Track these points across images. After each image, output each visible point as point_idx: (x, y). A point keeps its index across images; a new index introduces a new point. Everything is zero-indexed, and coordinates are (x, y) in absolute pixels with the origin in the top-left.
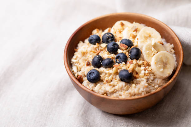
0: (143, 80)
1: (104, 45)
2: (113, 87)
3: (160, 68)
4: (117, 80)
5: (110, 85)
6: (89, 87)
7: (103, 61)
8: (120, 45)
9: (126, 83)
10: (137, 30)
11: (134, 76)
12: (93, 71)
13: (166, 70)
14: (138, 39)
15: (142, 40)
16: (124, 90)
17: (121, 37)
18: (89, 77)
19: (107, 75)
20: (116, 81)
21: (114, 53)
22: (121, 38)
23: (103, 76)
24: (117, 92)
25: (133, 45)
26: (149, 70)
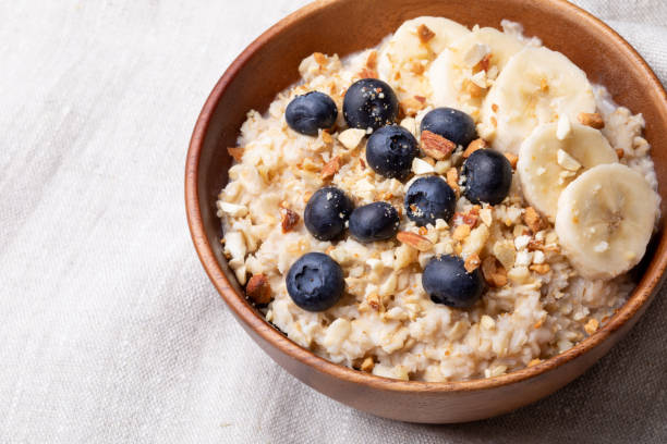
0: (526, 296)
1: (352, 137)
2: (399, 328)
3: (595, 238)
4: (415, 297)
5: (388, 321)
6: (299, 327)
7: (353, 216)
8: (423, 139)
9: (455, 311)
10: (491, 60)
11: (487, 277)
12: (313, 263)
13: (619, 245)
14: (495, 108)
15: (516, 113)
16: (445, 338)
17: (421, 95)
18: (295, 289)
19: (372, 275)
20: (413, 302)
21: (398, 178)
22: (422, 99)
23: (357, 284)
24: (419, 350)
25: (475, 136)
26: (547, 246)
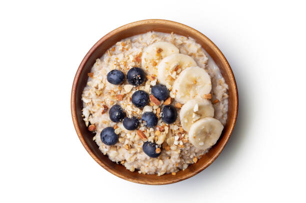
1: (128, 88)
5: (131, 153)
8: (151, 98)
11: (164, 148)
26: (185, 140)
